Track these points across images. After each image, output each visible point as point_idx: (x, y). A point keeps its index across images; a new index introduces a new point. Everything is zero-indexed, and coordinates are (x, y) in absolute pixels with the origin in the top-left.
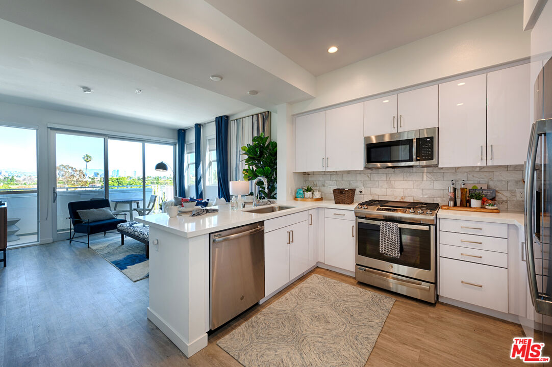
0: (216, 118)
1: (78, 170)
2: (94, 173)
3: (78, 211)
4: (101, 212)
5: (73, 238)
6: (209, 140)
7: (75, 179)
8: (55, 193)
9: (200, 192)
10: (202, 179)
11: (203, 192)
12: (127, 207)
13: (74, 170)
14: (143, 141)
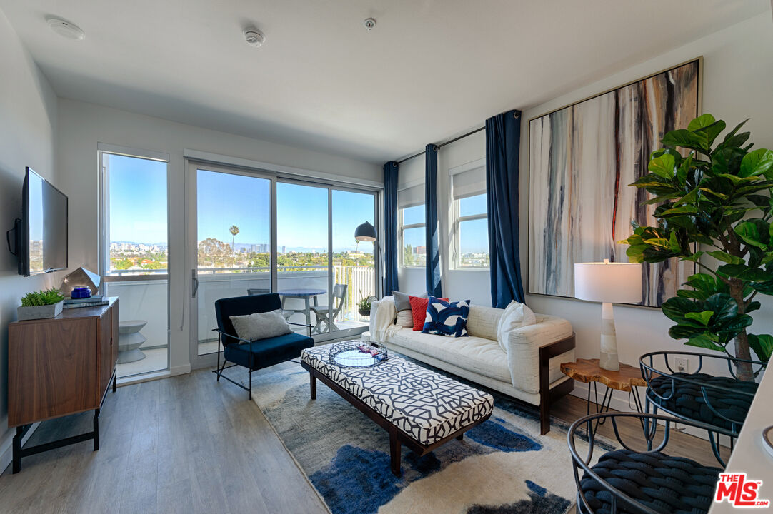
0: (486, 121)
1: (225, 244)
2: (241, 248)
3: (231, 317)
4: (269, 321)
5: (223, 368)
6: (454, 176)
7: (222, 256)
8: (195, 279)
9: (436, 284)
10: (440, 257)
11: (442, 283)
12: (301, 304)
13: (221, 244)
14: (328, 185)
